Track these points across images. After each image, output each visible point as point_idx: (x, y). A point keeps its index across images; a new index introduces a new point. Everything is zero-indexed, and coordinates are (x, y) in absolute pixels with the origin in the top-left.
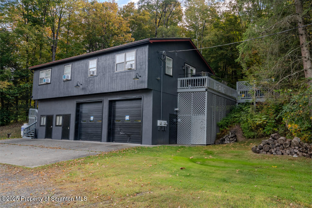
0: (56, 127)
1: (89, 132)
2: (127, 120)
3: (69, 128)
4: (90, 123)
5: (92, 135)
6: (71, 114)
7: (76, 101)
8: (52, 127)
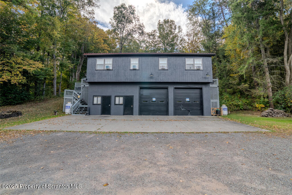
0: (116, 106)
1: (152, 109)
2: (188, 101)
3: (132, 107)
4: (151, 103)
5: (155, 111)
6: (133, 96)
7: (140, 86)
8: (110, 105)
